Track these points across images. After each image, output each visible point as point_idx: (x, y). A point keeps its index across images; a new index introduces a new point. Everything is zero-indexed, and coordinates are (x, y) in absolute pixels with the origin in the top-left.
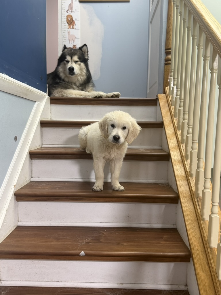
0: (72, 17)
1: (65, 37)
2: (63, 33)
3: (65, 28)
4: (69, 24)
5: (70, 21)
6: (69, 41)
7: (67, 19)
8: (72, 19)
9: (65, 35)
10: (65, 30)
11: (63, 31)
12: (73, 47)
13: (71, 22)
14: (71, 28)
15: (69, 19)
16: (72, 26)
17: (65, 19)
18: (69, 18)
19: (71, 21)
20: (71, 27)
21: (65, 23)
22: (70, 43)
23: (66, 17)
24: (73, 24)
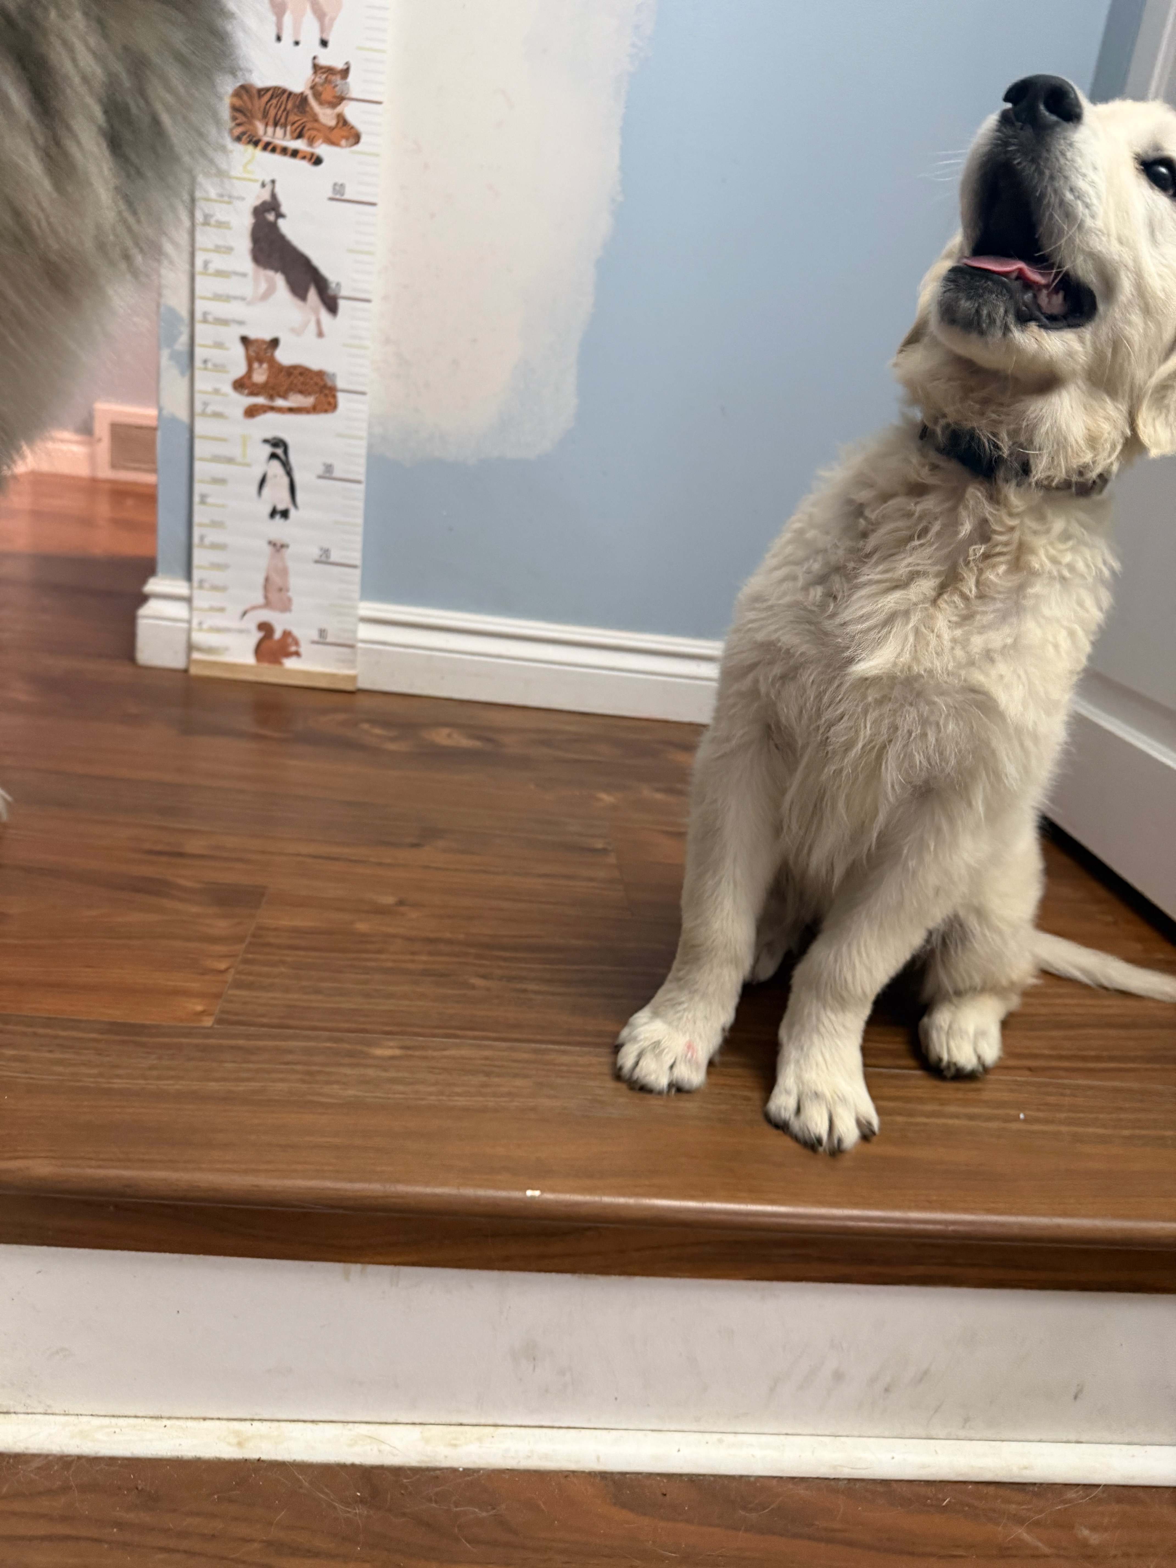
6: (279, 6)
12: (315, 91)
22: (279, 38)
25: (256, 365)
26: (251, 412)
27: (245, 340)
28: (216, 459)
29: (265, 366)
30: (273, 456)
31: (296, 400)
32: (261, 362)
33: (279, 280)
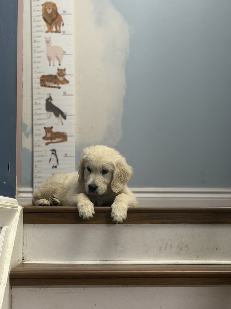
0: (56, 8)
1: (38, 52)
2: (35, 41)
3: (38, 31)
4: (49, 22)
6: (49, 59)
8: (55, 11)
9: (38, 47)
10: (38, 37)
11: (33, 39)
12: (58, 74)
14: (52, 32)
17: (38, 11)
19: (54, 16)
20: (54, 29)
21: (38, 21)
22: (50, 65)
23: (41, 8)
24: (58, 22)
25: (48, 133)
26: (47, 144)
27: (45, 128)
28: (39, 156)
29: (50, 133)
30: (53, 153)
31: (57, 140)
32: (49, 132)
33: (52, 114)
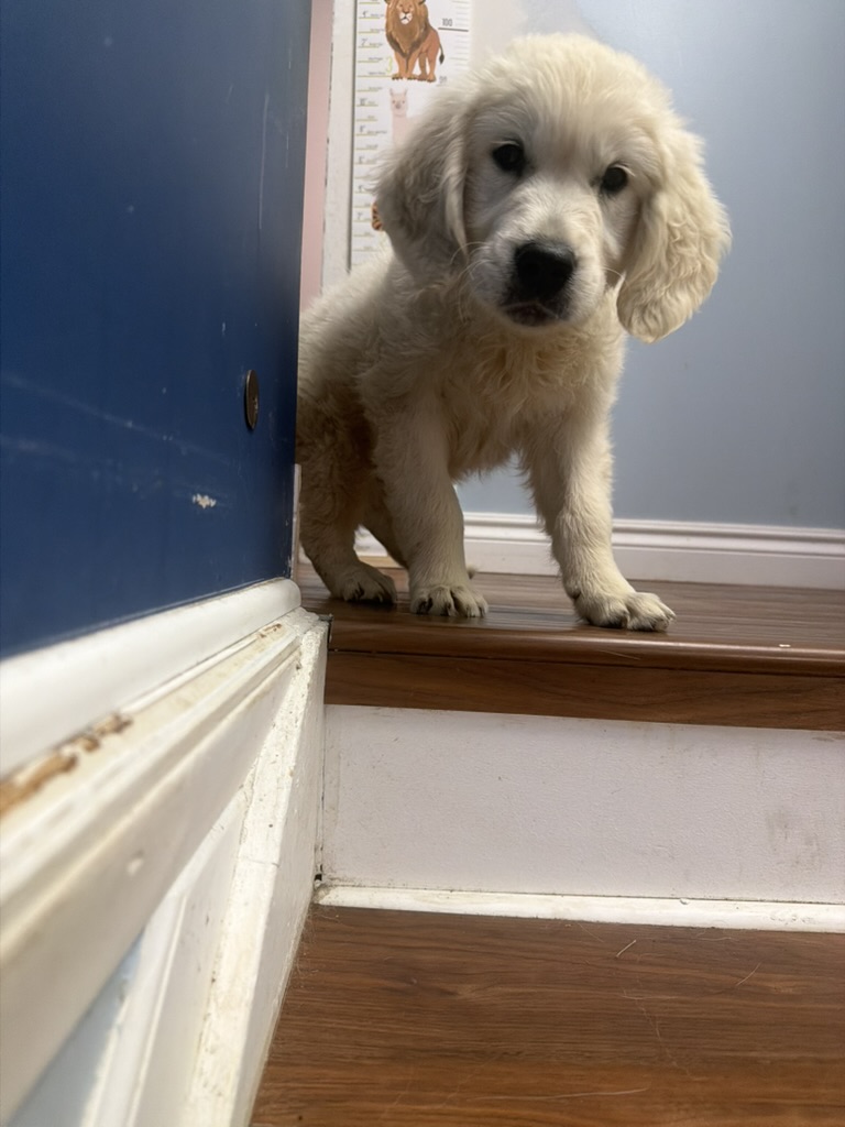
1: (369, 133)
2: (362, 104)
3: (372, 74)
5: (407, 31)
7: (387, 17)
8: (422, 19)
9: (371, 118)
10: (371, 89)
11: (358, 96)
13: (417, 36)
14: (412, 78)
15: (406, 19)
16: (423, 67)
17: (375, 16)
18: (402, 15)
19: (419, 32)
20: (417, 71)
21: (373, 45)
24: (427, 51)
